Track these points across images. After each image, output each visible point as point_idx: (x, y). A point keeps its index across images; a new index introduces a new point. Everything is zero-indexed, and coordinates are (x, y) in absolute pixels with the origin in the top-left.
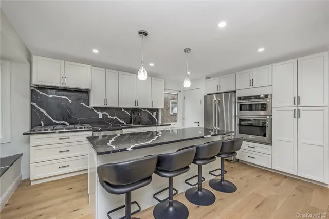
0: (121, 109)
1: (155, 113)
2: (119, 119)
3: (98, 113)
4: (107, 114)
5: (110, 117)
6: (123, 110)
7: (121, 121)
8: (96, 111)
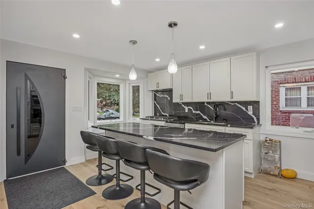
0: (204, 103)
1: (250, 108)
2: (202, 115)
3: (185, 107)
4: (191, 108)
5: (194, 112)
6: (206, 104)
7: (205, 117)
8: (183, 106)
